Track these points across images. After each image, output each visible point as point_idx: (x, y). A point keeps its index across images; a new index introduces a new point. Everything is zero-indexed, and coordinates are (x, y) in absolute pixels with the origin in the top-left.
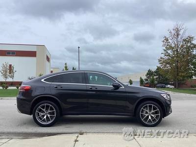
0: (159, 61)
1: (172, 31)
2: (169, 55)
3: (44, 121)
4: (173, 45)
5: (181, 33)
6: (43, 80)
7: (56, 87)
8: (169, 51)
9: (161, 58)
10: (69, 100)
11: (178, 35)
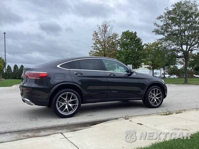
0: (90, 53)
1: (101, 27)
2: (98, 49)
3: (66, 111)
4: (101, 40)
5: (108, 29)
6: (58, 66)
7: (76, 74)
8: (98, 45)
9: (91, 51)
10: (90, 88)
11: (105, 32)
